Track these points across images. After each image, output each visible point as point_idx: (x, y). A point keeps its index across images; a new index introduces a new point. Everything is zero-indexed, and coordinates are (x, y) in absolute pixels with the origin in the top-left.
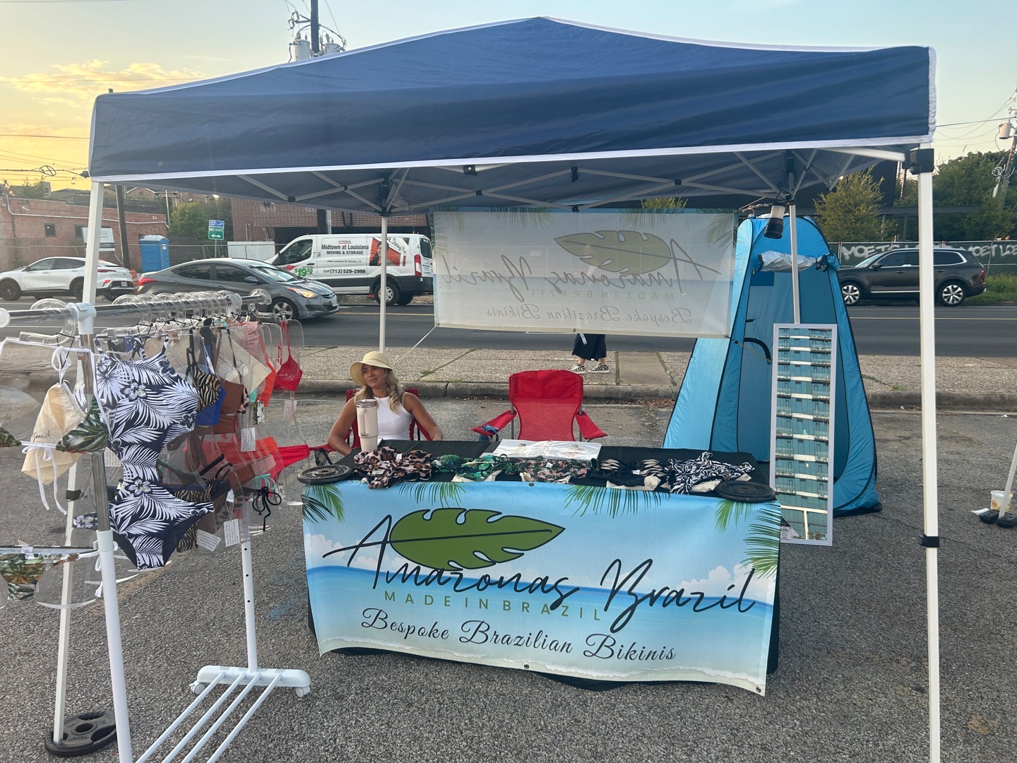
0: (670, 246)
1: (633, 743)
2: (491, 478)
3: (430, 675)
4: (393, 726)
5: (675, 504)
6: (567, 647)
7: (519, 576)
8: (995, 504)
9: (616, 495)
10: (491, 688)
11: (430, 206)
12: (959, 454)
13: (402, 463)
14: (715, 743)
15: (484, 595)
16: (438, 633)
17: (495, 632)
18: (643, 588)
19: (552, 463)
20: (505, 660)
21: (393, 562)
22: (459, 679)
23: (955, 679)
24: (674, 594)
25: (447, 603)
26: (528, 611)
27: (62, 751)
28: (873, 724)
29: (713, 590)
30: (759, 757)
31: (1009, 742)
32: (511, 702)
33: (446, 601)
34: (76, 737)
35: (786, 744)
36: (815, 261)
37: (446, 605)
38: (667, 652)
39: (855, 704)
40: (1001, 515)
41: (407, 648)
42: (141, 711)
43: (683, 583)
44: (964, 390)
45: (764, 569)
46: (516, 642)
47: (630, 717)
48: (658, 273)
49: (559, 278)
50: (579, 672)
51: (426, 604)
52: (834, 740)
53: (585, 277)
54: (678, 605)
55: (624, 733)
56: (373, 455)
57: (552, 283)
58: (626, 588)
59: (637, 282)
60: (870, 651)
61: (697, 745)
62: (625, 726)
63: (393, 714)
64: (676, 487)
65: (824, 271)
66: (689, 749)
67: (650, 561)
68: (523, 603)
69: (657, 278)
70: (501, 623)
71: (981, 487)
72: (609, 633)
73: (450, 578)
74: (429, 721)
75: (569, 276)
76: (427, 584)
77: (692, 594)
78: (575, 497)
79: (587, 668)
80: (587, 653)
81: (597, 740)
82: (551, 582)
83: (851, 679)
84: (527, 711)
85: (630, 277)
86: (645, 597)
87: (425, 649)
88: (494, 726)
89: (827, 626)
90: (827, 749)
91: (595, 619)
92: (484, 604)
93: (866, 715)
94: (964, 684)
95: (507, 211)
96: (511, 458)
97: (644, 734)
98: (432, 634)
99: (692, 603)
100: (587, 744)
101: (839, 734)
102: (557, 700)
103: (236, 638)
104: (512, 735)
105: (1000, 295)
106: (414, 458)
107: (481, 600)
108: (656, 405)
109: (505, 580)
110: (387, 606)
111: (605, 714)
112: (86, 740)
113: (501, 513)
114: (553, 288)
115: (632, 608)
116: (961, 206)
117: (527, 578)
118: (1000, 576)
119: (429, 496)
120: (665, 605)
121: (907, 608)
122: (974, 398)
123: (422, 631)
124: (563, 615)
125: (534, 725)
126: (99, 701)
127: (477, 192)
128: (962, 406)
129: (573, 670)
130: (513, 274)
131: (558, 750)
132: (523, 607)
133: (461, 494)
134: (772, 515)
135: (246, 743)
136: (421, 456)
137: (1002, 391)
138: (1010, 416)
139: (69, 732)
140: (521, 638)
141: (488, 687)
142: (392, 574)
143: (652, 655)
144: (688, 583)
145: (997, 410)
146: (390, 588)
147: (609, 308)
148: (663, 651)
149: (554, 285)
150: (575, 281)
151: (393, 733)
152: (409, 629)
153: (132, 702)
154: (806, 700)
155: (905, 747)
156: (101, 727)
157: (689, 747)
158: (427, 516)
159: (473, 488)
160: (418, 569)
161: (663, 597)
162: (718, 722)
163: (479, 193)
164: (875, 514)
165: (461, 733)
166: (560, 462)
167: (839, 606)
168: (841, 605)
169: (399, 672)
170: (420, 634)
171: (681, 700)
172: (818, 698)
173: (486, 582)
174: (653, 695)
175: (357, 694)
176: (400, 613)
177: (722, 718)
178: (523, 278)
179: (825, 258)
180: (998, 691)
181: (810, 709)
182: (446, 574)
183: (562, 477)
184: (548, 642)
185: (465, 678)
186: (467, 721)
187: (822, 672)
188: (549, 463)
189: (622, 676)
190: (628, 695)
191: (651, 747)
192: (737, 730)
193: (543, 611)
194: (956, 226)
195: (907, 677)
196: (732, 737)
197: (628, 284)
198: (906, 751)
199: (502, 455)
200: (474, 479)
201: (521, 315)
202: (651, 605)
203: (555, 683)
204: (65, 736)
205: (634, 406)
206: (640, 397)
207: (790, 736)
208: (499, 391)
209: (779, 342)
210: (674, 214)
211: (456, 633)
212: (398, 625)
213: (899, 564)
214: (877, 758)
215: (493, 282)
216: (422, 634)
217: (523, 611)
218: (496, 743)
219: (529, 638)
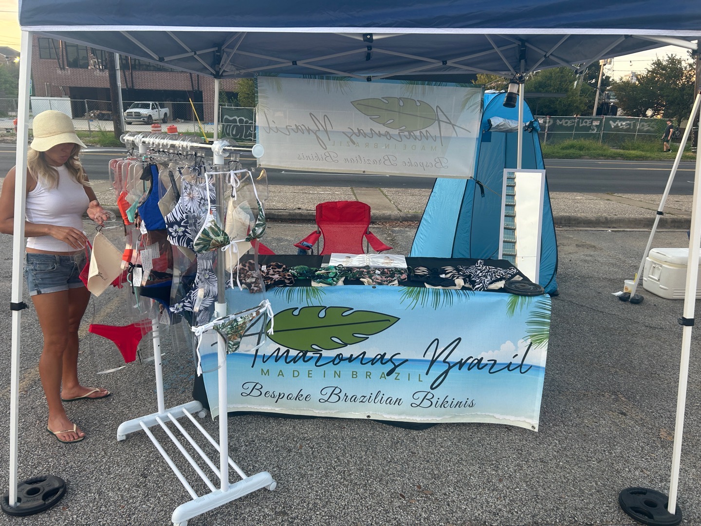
0: (436, 111)
1: (457, 465)
2: (341, 283)
3: (297, 427)
4: (282, 468)
5: (478, 299)
6: (398, 401)
7: (364, 353)
8: (627, 289)
9: (437, 294)
10: (344, 434)
11: (255, 72)
12: (591, 256)
13: (268, 273)
14: (510, 460)
15: (337, 368)
16: (302, 397)
17: (346, 394)
18: (454, 358)
19: (380, 271)
20: (353, 413)
21: (268, 347)
22: (319, 428)
23: (641, 405)
24: (476, 361)
25: (310, 375)
26: (370, 378)
27: (20, 512)
28: (603, 439)
29: (503, 358)
30: (542, 468)
31: (687, 444)
32: (362, 443)
33: (309, 374)
34: (29, 499)
35: (555, 457)
36: (524, 125)
37: (309, 377)
38: (469, 402)
39: (588, 426)
40: (632, 295)
41: (277, 409)
42: (75, 473)
43: (483, 353)
44: (583, 214)
45: (539, 343)
46: (361, 400)
47: (448, 447)
48: (426, 131)
49: (354, 133)
50: (407, 418)
51: (294, 376)
52: (583, 452)
53: (373, 132)
54: (479, 368)
55: (448, 459)
56: (242, 267)
57: (348, 136)
58: (442, 358)
59: (411, 137)
60: (584, 390)
61: (499, 463)
62: (447, 454)
63: (279, 459)
64: (477, 286)
65: (530, 132)
66: (495, 466)
67: (460, 339)
68: (367, 372)
69: (425, 135)
70: (349, 387)
71: (612, 277)
72: (429, 390)
73: (312, 357)
74: (308, 462)
75: (361, 131)
76: (295, 362)
77: (488, 361)
78: (408, 295)
79: (413, 415)
80: (413, 405)
81: (432, 466)
82: (387, 357)
83: (579, 409)
84: (376, 448)
85: (406, 133)
86: (456, 364)
87: (292, 409)
88: (356, 461)
89: (553, 375)
90: (582, 458)
91: (419, 381)
92: (337, 374)
93: (597, 434)
94: (648, 408)
95: (315, 78)
96: (347, 268)
97: (462, 459)
98: (298, 398)
99: (488, 367)
100: (426, 469)
101: (585, 447)
102: (394, 439)
103: (136, 409)
104: (371, 467)
105: (581, 152)
106: (275, 269)
107: (335, 372)
108: (391, 225)
109: (354, 356)
110: (264, 380)
111: (431, 447)
112: (38, 501)
113: (353, 309)
114: (348, 140)
115: (446, 372)
116: (555, 92)
117: (370, 355)
118: (643, 335)
119: (298, 298)
120: (469, 369)
121: (596, 360)
122: (589, 220)
123: (290, 396)
124: (396, 379)
125: (385, 459)
126: (36, 468)
127: (293, 62)
128: (583, 225)
129: (403, 417)
130: (318, 128)
131: (407, 475)
132: (367, 375)
133: (323, 296)
134: (545, 304)
135: (172, 491)
136: (280, 267)
137: (605, 214)
138: (613, 231)
139: (21, 497)
140: (365, 397)
141: (342, 433)
142: (267, 356)
143: (459, 404)
144: (486, 353)
145: (605, 227)
146: (265, 367)
147: (390, 157)
148: (467, 402)
149: (350, 138)
150: (365, 135)
151: (285, 474)
152: (280, 395)
153: (65, 466)
154: (556, 426)
155: (628, 453)
156: (47, 489)
157: (494, 465)
158: (296, 313)
159: (331, 291)
160: (288, 351)
161: (468, 363)
162: (507, 446)
163: (294, 63)
164: (555, 297)
165: (335, 469)
166: (386, 270)
167: (555, 360)
168: (556, 359)
169: (273, 427)
170: (289, 398)
171: (478, 432)
172: (564, 424)
173: (340, 358)
174: (458, 430)
175: (246, 446)
176: (271, 384)
177: (508, 443)
178: (326, 131)
179: (531, 123)
180: (669, 412)
181: (561, 432)
182: (310, 354)
183: (392, 281)
184: (385, 398)
185: (323, 428)
186: (336, 460)
187: (561, 406)
188: (377, 271)
189: (438, 419)
190: (441, 431)
191: (470, 467)
192: (521, 450)
193: (381, 377)
194: (552, 106)
195: (612, 406)
196: (519, 456)
197: (404, 139)
198: (630, 456)
199: (340, 265)
200: (330, 284)
201: (324, 159)
202: (460, 369)
203: (388, 426)
204: (19, 500)
205: (376, 226)
206: (378, 220)
207: (555, 451)
208: (278, 215)
209: (507, 181)
210: (440, 87)
211: (316, 395)
212: (271, 393)
213: (582, 330)
214: (614, 462)
215: (303, 133)
216: (290, 398)
217: (367, 378)
218: (362, 474)
219: (371, 397)
